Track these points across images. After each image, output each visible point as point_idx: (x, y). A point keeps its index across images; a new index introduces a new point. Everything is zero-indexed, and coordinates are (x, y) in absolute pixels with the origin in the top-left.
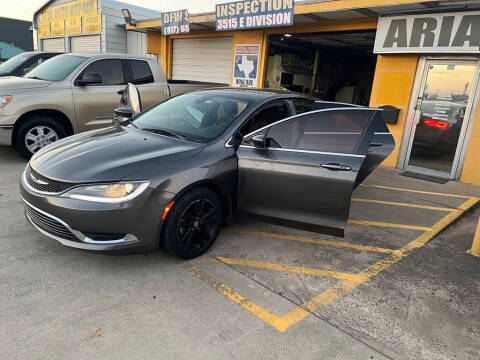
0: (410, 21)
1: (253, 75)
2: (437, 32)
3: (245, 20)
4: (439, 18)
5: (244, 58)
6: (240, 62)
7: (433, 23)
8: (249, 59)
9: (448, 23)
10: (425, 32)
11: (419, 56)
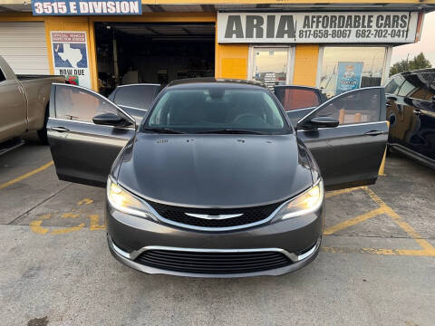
0: (243, 17)
1: (83, 63)
2: (264, 27)
3: (78, 6)
4: (265, 16)
5: (66, 46)
6: (61, 50)
7: (260, 20)
8: (73, 46)
9: (271, 20)
10: (256, 26)
11: (248, 45)
